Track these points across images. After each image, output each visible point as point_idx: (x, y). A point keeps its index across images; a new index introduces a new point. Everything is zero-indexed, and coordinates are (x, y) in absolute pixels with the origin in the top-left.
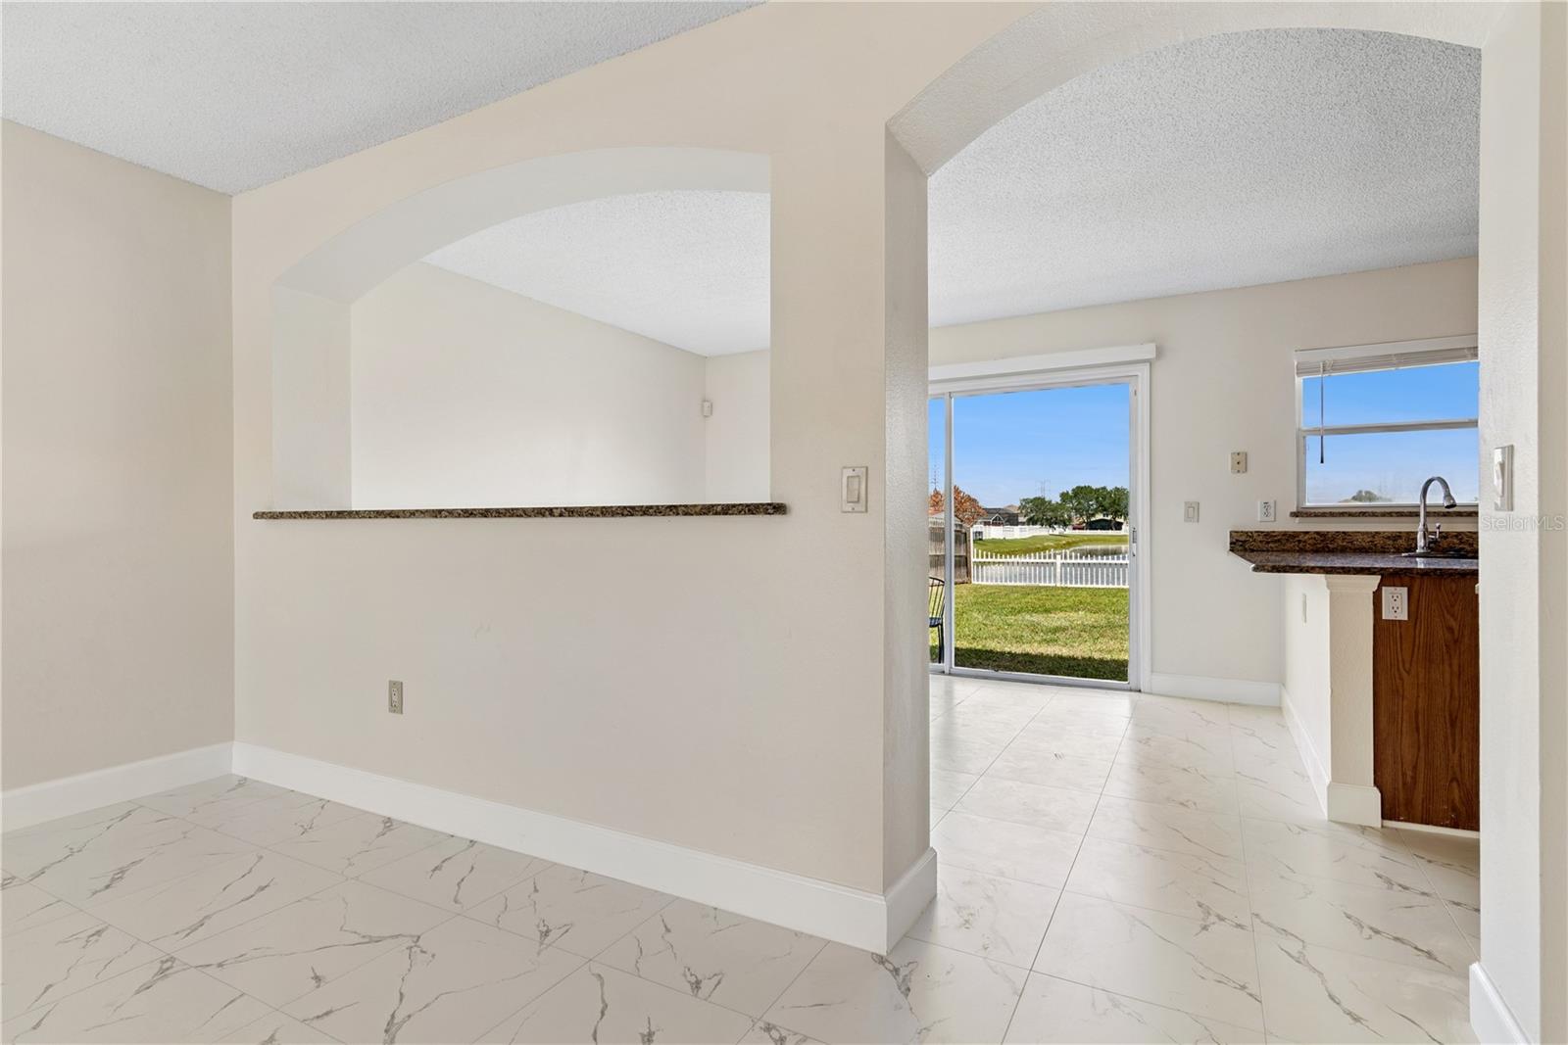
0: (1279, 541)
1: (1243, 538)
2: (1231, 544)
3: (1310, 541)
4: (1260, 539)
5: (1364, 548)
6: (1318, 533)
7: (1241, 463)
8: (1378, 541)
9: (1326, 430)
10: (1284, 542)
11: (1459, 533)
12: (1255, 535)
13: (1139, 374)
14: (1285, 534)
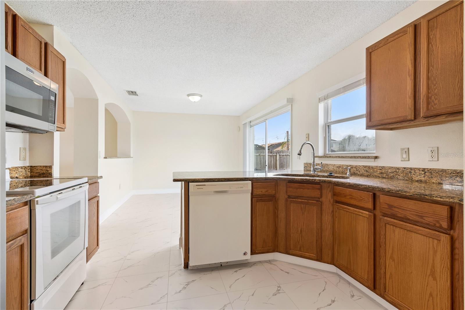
7: (307, 137)
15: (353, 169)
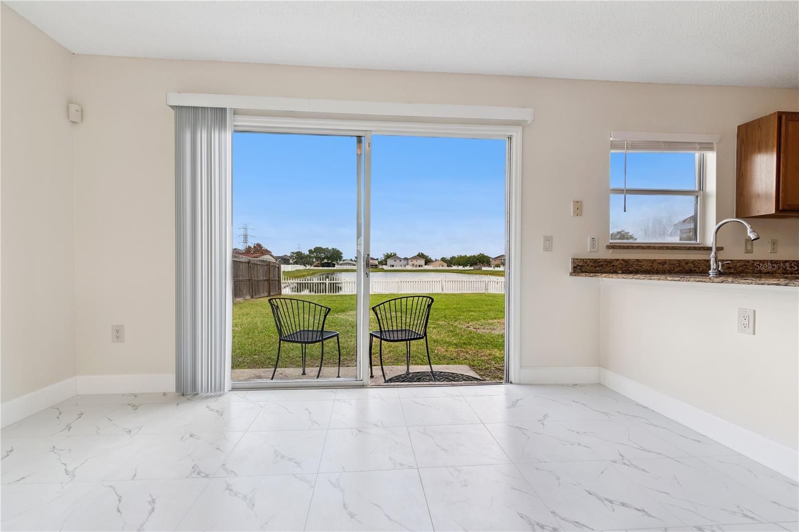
0: (602, 265)
1: (581, 264)
2: (574, 268)
3: (619, 266)
4: (591, 264)
5: (647, 270)
6: (623, 260)
7: (578, 208)
8: (655, 266)
9: (627, 190)
10: (605, 266)
11: (694, 261)
12: (588, 261)
13: (514, 134)
14: (605, 261)
15: (689, 265)
